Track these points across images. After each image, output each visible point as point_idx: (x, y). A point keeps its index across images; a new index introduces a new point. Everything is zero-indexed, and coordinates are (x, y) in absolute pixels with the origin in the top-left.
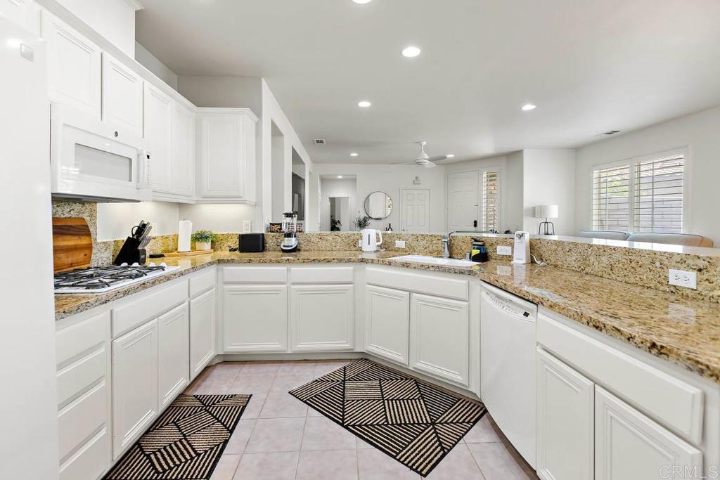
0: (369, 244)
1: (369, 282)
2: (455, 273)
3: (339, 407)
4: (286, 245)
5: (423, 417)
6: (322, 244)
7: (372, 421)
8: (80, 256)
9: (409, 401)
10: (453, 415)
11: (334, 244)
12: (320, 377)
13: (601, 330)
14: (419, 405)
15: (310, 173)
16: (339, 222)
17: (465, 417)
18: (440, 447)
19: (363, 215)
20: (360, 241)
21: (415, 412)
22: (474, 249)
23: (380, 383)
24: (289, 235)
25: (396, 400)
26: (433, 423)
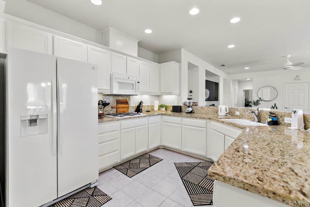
0: (221, 112)
3: (186, 173)
4: (187, 110)
6: (203, 111)
7: (193, 182)
8: (125, 109)
12: (188, 162)
16: (251, 102)
22: (269, 118)
24: (189, 107)
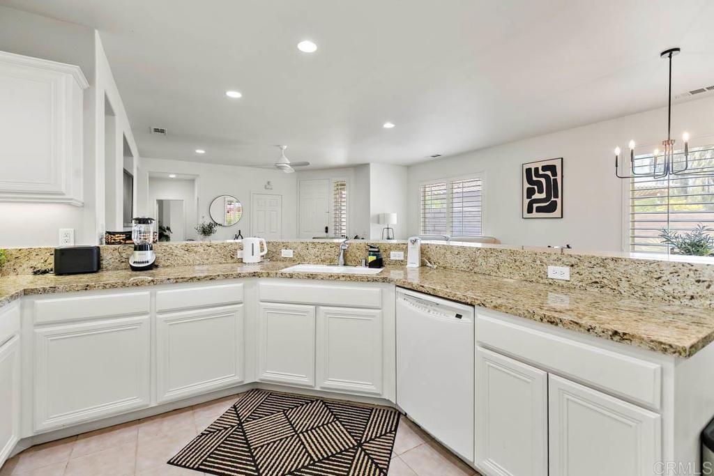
0: (253, 255)
1: (262, 298)
2: (368, 281)
3: (248, 460)
4: (136, 260)
5: (347, 441)
7: (295, 465)
9: (325, 426)
10: (374, 428)
11: (205, 257)
12: (205, 428)
13: (557, 324)
14: (337, 428)
15: (138, 169)
16: (168, 229)
17: (385, 427)
18: (378, 470)
19: (207, 221)
20: (239, 252)
21: (336, 437)
22: (370, 255)
23: (285, 414)
24: (141, 248)
25: (311, 430)
26: (360, 445)
